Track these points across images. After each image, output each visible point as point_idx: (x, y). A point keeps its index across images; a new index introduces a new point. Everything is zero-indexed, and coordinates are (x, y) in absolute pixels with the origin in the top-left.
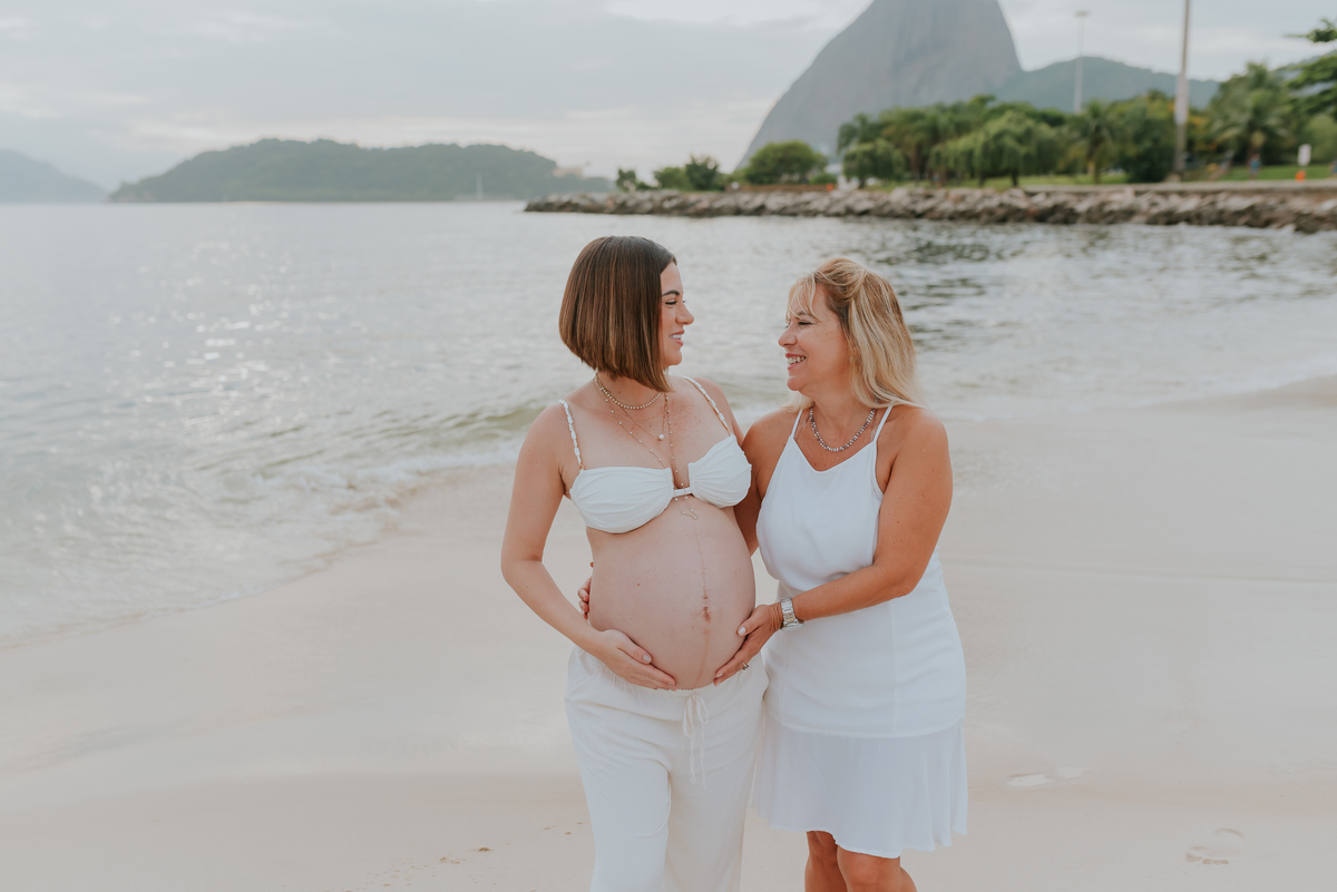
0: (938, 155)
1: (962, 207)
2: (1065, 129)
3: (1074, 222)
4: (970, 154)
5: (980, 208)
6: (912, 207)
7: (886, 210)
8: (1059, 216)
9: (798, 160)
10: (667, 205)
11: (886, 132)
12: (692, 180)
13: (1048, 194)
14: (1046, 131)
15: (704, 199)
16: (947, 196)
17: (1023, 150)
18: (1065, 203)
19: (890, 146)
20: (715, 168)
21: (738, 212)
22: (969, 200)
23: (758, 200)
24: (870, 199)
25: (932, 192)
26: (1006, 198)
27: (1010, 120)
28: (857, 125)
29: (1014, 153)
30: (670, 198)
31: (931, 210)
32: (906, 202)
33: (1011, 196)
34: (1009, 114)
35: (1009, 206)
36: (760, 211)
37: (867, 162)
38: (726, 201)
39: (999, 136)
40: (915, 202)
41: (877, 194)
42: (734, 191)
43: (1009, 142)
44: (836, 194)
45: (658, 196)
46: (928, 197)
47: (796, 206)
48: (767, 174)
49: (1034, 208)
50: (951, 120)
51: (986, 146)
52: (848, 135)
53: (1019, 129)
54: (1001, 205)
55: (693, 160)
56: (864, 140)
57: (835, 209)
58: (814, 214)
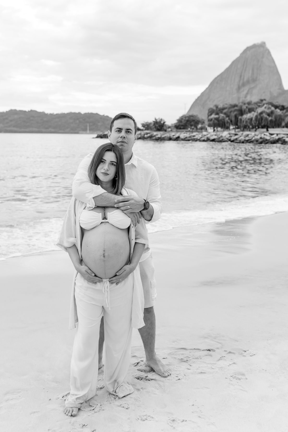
0: (241, 120)
1: (247, 138)
2: (285, 111)
3: (285, 144)
4: (251, 119)
5: (254, 138)
6: (229, 138)
7: (221, 139)
8: (280, 142)
9: (193, 121)
10: (146, 136)
11: (225, 111)
12: (155, 127)
13: (277, 135)
14: (278, 111)
15: (159, 134)
16: (242, 134)
17: (270, 118)
18: (283, 137)
19: (225, 116)
20: (164, 123)
21: (170, 139)
22: (250, 136)
23: (177, 135)
24: (215, 135)
25: (237, 133)
26: (263, 136)
27: (265, 108)
28: (215, 108)
29: (266, 119)
30: (147, 134)
31: (236, 139)
32: (228, 136)
33: (264, 135)
34: (265, 105)
35: (264, 138)
36: (177, 139)
37: (216, 122)
38: (167, 135)
39: (261, 113)
40: (231, 137)
41: (218, 133)
42: (169, 131)
43: (265, 115)
44: (205, 133)
45: (143, 133)
46: (236, 135)
47: (190, 137)
48: (182, 125)
49: (271, 139)
50: (247, 107)
51: (257, 116)
52: (211, 112)
53: (268, 111)
54: (261, 138)
55: (156, 119)
56: (217, 114)
57: (203, 139)
58: (196, 140)
